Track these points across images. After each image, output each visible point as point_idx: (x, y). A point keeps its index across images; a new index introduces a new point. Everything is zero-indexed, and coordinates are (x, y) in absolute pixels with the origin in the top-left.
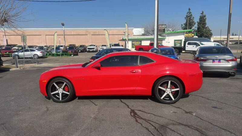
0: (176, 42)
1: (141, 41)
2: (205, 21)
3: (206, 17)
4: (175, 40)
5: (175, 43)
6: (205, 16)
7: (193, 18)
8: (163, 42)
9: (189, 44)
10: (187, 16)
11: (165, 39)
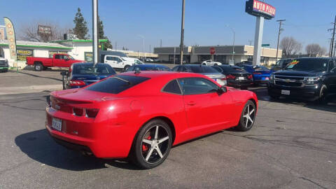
0: (87, 55)
1: (32, 50)
2: (102, 29)
4: (86, 53)
5: (85, 56)
6: (101, 23)
7: (85, 23)
8: (69, 53)
9: (108, 58)
10: (76, 18)
11: (72, 50)
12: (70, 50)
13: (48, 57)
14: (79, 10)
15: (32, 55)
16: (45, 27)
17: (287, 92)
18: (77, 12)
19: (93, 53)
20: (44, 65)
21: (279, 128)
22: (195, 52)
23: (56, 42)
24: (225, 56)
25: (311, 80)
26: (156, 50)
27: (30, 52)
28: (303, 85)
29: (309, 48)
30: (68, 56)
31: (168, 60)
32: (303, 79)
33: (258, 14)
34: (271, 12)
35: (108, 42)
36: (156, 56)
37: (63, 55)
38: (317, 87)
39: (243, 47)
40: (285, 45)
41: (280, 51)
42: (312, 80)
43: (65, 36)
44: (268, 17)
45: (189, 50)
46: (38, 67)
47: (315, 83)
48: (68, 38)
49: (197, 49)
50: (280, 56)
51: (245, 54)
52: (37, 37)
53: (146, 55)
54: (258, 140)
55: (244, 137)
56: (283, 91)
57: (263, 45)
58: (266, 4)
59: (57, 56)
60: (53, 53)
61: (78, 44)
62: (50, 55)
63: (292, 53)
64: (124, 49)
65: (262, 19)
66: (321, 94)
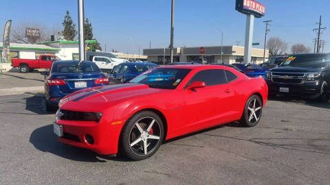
0: (75, 56)
1: (18, 52)
2: (91, 31)
3: (92, 26)
4: (73, 54)
5: (73, 57)
6: (90, 25)
7: (74, 25)
8: (56, 55)
9: (96, 59)
10: (65, 21)
11: (60, 52)
12: (57, 51)
13: (34, 58)
14: (68, 13)
15: (18, 56)
16: (33, 29)
17: (286, 90)
18: (66, 14)
19: (80, 54)
20: (30, 67)
21: (287, 129)
22: (184, 53)
23: (44, 44)
24: (214, 56)
25: (311, 76)
26: (146, 52)
27: (16, 54)
28: (303, 82)
29: (294, 48)
30: (55, 57)
31: (157, 61)
32: (303, 75)
33: (248, 12)
34: (261, 10)
35: (97, 44)
36: (145, 57)
37: (50, 57)
38: (317, 84)
39: (231, 48)
40: (271, 45)
41: (267, 51)
42: (313, 76)
43: (53, 38)
44: (258, 15)
45: (178, 51)
46: (24, 69)
47: (316, 79)
48: (56, 40)
49: (186, 50)
50: (267, 56)
51: (233, 54)
52: (24, 39)
53: (136, 56)
54: (267, 144)
55: (250, 140)
56: (281, 88)
57: (253, 44)
58: (256, 2)
59: (43, 58)
60: (39, 55)
61: (65, 45)
62: (36, 57)
63: (278, 53)
64: (113, 51)
65: (252, 17)
66: (322, 91)
